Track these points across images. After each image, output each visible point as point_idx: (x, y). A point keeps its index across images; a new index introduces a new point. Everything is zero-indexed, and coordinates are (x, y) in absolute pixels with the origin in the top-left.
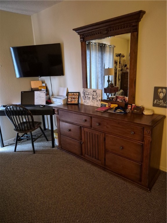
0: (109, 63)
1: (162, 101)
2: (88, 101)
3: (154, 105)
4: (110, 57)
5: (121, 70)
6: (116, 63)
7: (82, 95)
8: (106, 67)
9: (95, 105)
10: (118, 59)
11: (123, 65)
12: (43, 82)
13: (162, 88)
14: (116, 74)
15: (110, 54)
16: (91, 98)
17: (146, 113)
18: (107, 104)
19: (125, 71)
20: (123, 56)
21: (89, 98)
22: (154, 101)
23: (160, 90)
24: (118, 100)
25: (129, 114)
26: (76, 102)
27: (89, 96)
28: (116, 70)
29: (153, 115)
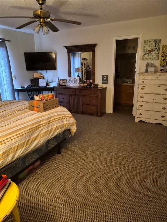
0: (78, 64)
1: (105, 81)
2: (71, 84)
3: (103, 83)
4: (78, 60)
5: (86, 69)
6: (82, 64)
7: (68, 81)
8: (76, 67)
9: (76, 86)
10: (83, 61)
11: (87, 66)
12: (41, 74)
13: (105, 76)
14: (82, 72)
15: (78, 58)
16: (73, 82)
17: (99, 86)
18: (82, 84)
19: (88, 70)
20: (87, 60)
21: (72, 82)
22: (102, 81)
23: (104, 77)
24: (87, 82)
25: (92, 88)
26: (65, 85)
27: (72, 81)
28: (82, 69)
29: (102, 87)
